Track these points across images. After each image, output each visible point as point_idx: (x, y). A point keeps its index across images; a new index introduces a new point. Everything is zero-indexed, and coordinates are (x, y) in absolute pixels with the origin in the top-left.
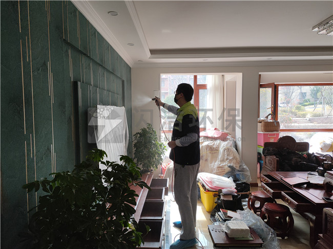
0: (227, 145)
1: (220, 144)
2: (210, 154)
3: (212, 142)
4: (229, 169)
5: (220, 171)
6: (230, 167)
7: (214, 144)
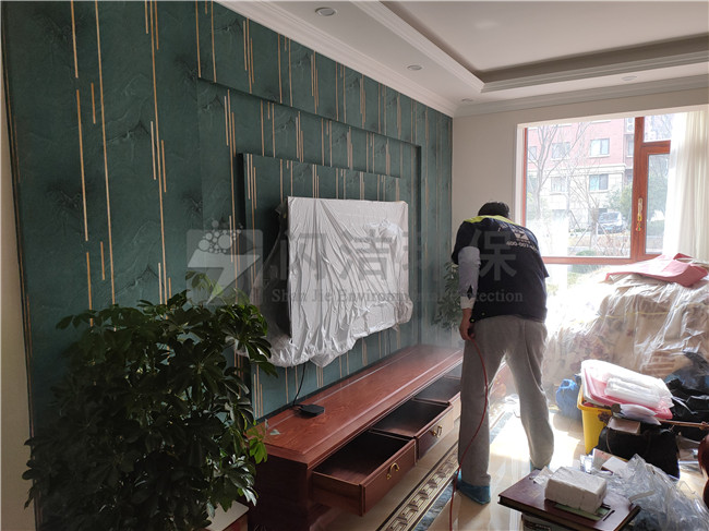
0: (694, 298)
1: (674, 294)
2: (642, 319)
3: (653, 288)
4: (687, 359)
5: (660, 362)
6: (688, 355)
7: (658, 295)
